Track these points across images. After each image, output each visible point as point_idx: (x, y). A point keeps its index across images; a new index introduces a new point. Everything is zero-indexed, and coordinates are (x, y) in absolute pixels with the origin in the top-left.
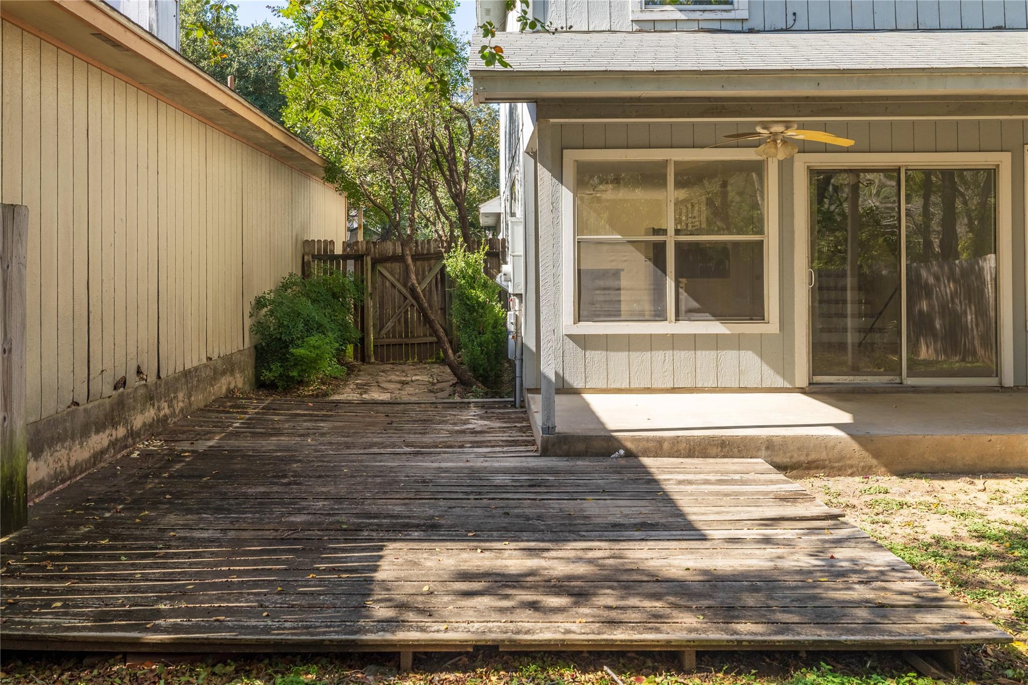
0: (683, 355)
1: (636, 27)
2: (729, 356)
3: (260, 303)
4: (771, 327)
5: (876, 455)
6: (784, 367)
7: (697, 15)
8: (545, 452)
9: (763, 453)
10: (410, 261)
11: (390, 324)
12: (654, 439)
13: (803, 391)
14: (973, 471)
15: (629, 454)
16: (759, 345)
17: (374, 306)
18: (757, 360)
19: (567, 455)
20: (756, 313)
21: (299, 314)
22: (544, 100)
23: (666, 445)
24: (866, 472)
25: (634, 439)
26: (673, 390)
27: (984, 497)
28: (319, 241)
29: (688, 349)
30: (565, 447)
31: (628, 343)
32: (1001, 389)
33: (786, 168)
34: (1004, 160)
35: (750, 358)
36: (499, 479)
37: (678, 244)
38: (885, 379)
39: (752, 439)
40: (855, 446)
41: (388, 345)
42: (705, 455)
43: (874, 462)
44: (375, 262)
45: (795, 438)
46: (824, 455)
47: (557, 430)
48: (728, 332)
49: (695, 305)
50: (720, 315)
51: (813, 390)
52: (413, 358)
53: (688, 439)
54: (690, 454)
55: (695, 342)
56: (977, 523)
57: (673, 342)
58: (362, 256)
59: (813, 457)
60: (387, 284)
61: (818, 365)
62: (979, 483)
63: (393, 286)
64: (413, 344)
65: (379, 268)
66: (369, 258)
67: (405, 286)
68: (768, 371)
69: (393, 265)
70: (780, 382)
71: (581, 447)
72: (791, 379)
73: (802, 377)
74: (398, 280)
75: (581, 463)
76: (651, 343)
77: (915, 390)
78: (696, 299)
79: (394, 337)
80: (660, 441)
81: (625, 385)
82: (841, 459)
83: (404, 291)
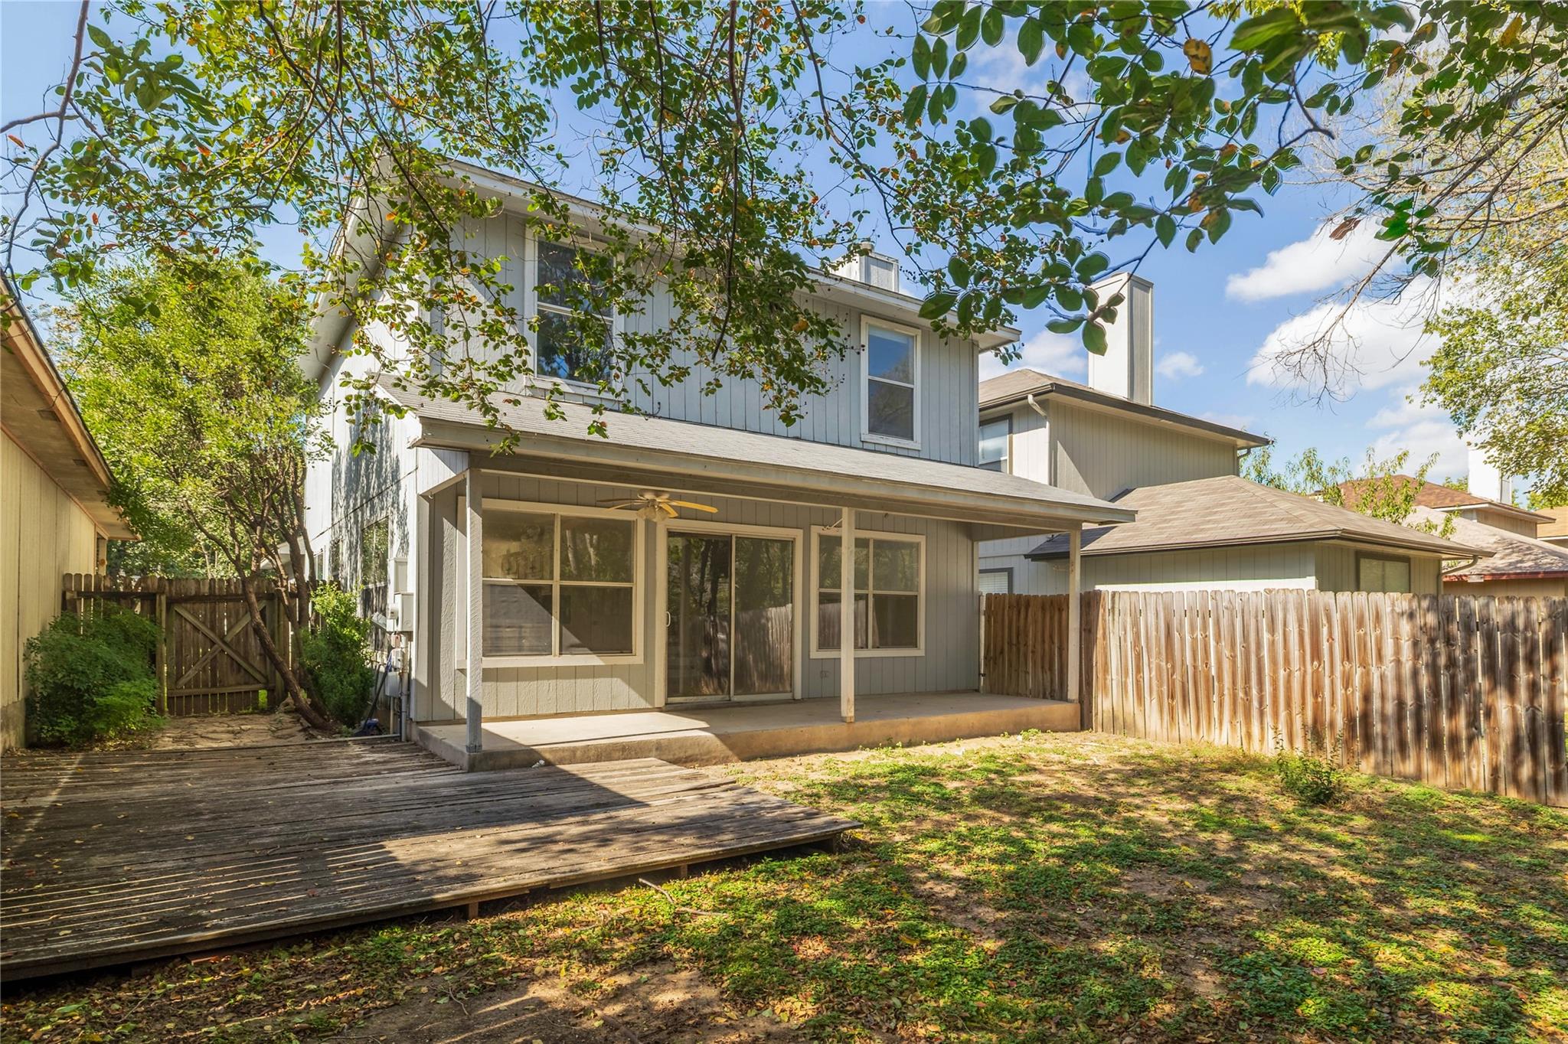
0: (565, 683)
1: (529, 393)
2: (603, 683)
3: (30, 645)
4: (637, 658)
5: (731, 747)
6: (647, 693)
7: (582, 391)
8: (472, 769)
9: (654, 753)
10: (253, 598)
11: (191, 673)
12: (568, 749)
13: (660, 710)
14: (791, 754)
15: (548, 764)
16: (627, 675)
17: (169, 651)
18: (626, 687)
19: (493, 769)
20: (626, 648)
21: (97, 658)
22: (477, 451)
23: (579, 754)
24: (725, 761)
25: (552, 751)
26: (557, 715)
27: (802, 769)
28: (79, 576)
29: (569, 678)
30: (491, 762)
31: (517, 675)
32: (794, 701)
33: (650, 526)
34: (798, 534)
35: (618, 684)
36: (445, 792)
37: (562, 587)
38: (719, 697)
39: (646, 742)
40: (718, 742)
41: (188, 697)
42: (610, 759)
43: (730, 753)
44: (171, 603)
45: (677, 740)
46: (697, 751)
47: (484, 748)
48: (602, 663)
49: (577, 641)
50: (596, 650)
51: (669, 709)
52: (223, 709)
53: (596, 747)
54: (598, 759)
55: (575, 673)
56: (805, 782)
57: (557, 673)
58: (154, 595)
59: (690, 752)
60: (188, 626)
61: (672, 689)
62: (797, 759)
63: (196, 629)
64: (222, 695)
65: (177, 608)
66: (163, 598)
67: (213, 629)
68: (634, 695)
69: (197, 606)
70: (644, 704)
71: (506, 761)
72: (652, 702)
73: (660, 699)
74: (204, 623)
75: (509, 774)
76: (538, 674)
77: (740, 704)
78: (576, 636)
79: (197, 686)
80: (574, 750)
81: (513, 713)
82: (709, 752)
83: (211, 635)
